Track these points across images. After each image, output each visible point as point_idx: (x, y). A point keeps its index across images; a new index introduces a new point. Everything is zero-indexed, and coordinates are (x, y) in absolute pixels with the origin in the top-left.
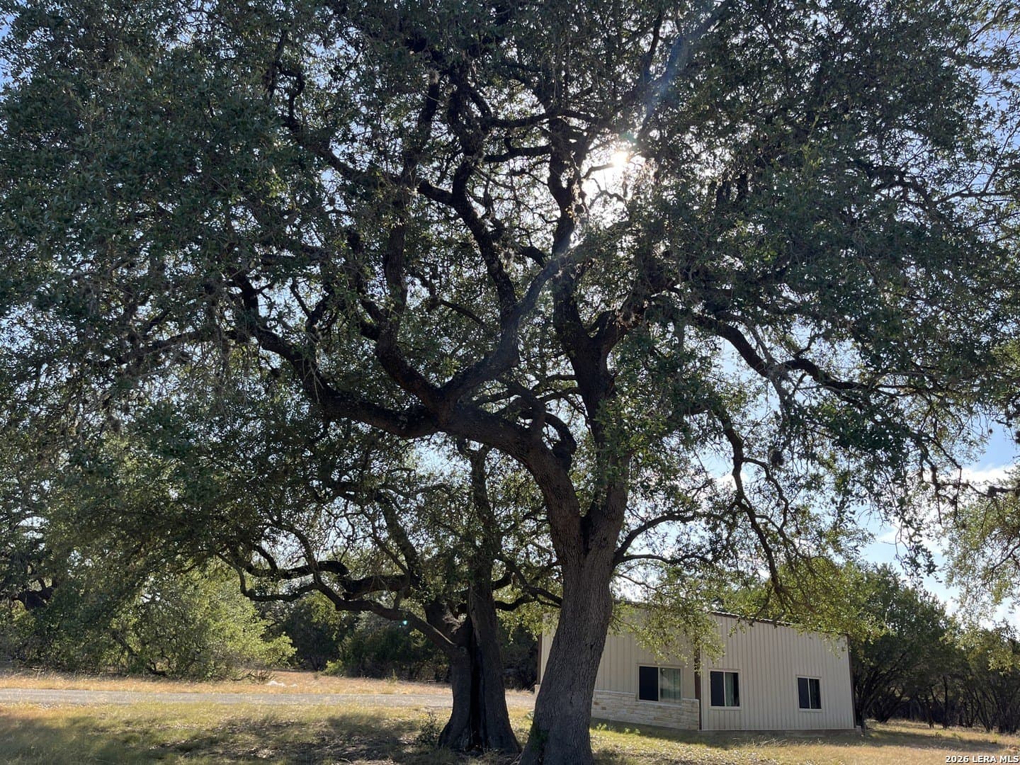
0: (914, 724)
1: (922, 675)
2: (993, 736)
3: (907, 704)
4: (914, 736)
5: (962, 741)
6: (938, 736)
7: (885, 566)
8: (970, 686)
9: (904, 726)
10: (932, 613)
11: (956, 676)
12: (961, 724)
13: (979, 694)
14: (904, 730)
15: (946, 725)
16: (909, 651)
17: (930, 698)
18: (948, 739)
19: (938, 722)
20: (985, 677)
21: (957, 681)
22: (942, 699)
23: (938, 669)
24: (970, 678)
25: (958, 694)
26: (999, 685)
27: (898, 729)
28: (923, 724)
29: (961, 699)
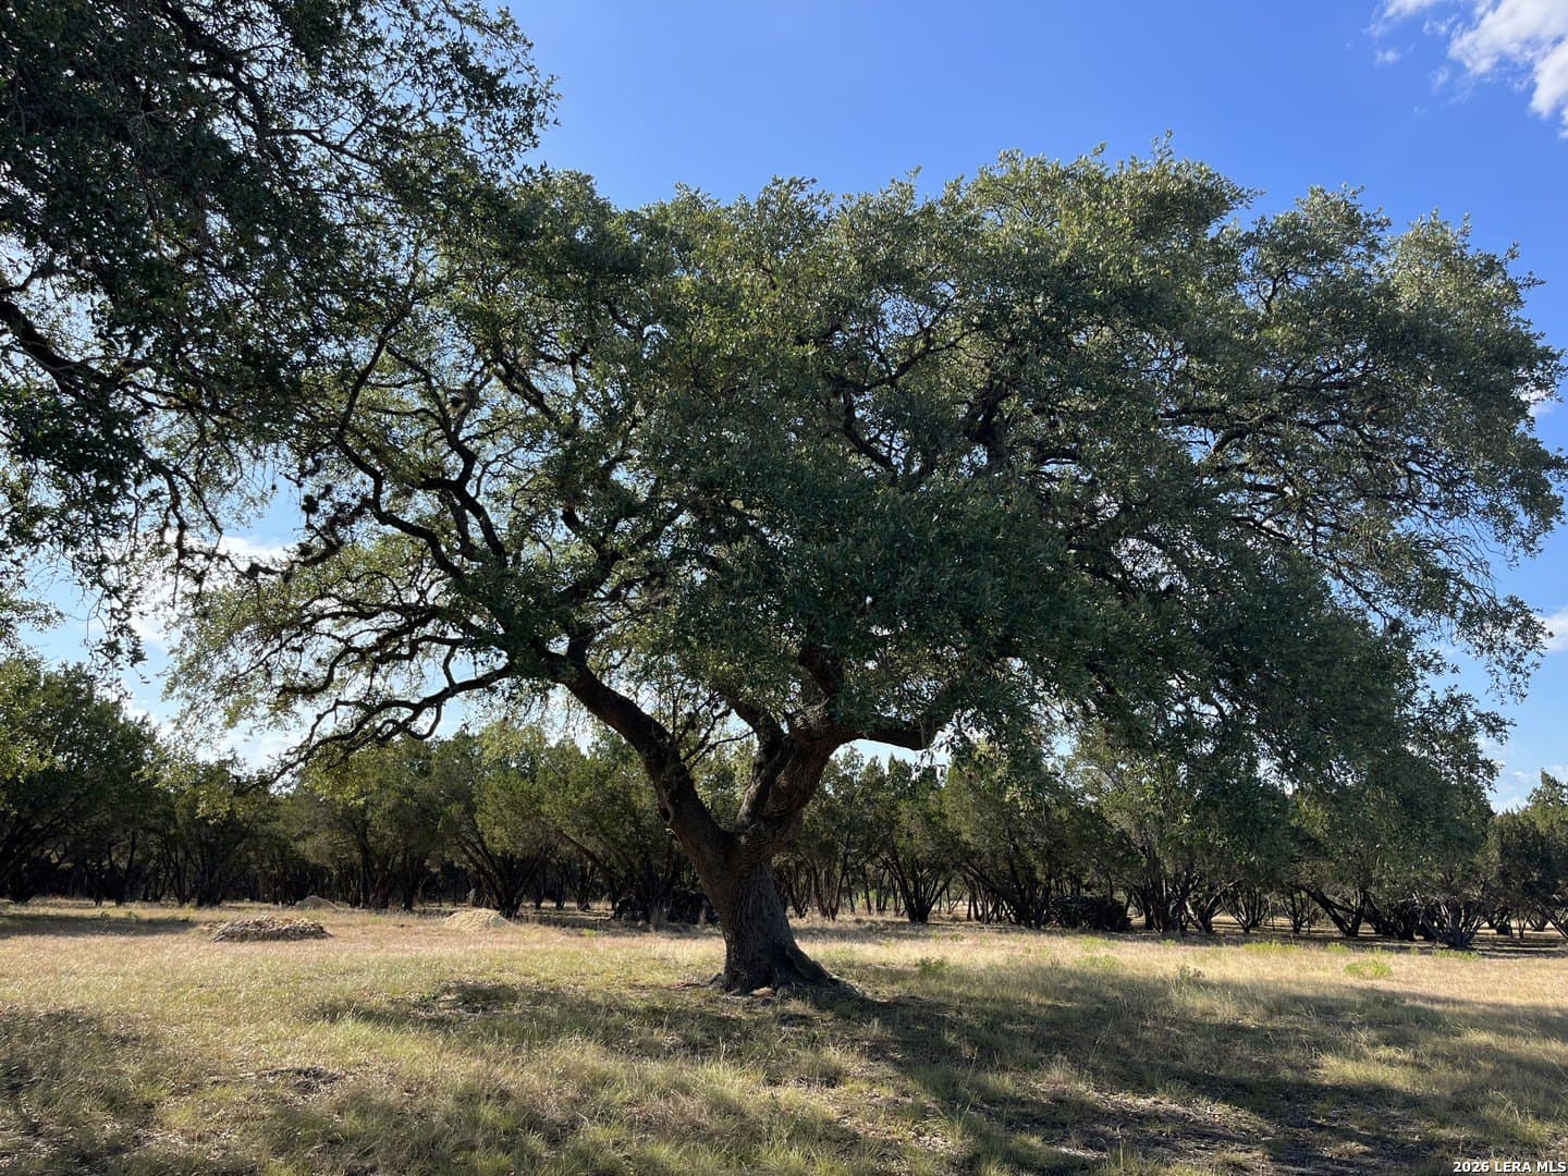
0: (70, 902)
1: (98, 828)
2: (187, 912)
3: (68, 872)
4: (67, 919)
5: (139, 922)
6: (104, 917)
7: (80, 666)
8: (169, 843)
9: (51, 905)
10: (136, 739)
11: (154, 830)
12: (145, 899)
13: (181, 854)
14: (52, 911)
15: (120, 901)
16: (86, 794)
17: (106, 863)
18: (119, 920)
19: (110, 898)
20: (194, 831)
21: (152, 837)
22: (123, 865)
23: (126, 821)
24: (172, 832)
25: (150, 856)
26: (211, 841)
27: (42, 911)
28: (87, 901)
29: (152, 863)
